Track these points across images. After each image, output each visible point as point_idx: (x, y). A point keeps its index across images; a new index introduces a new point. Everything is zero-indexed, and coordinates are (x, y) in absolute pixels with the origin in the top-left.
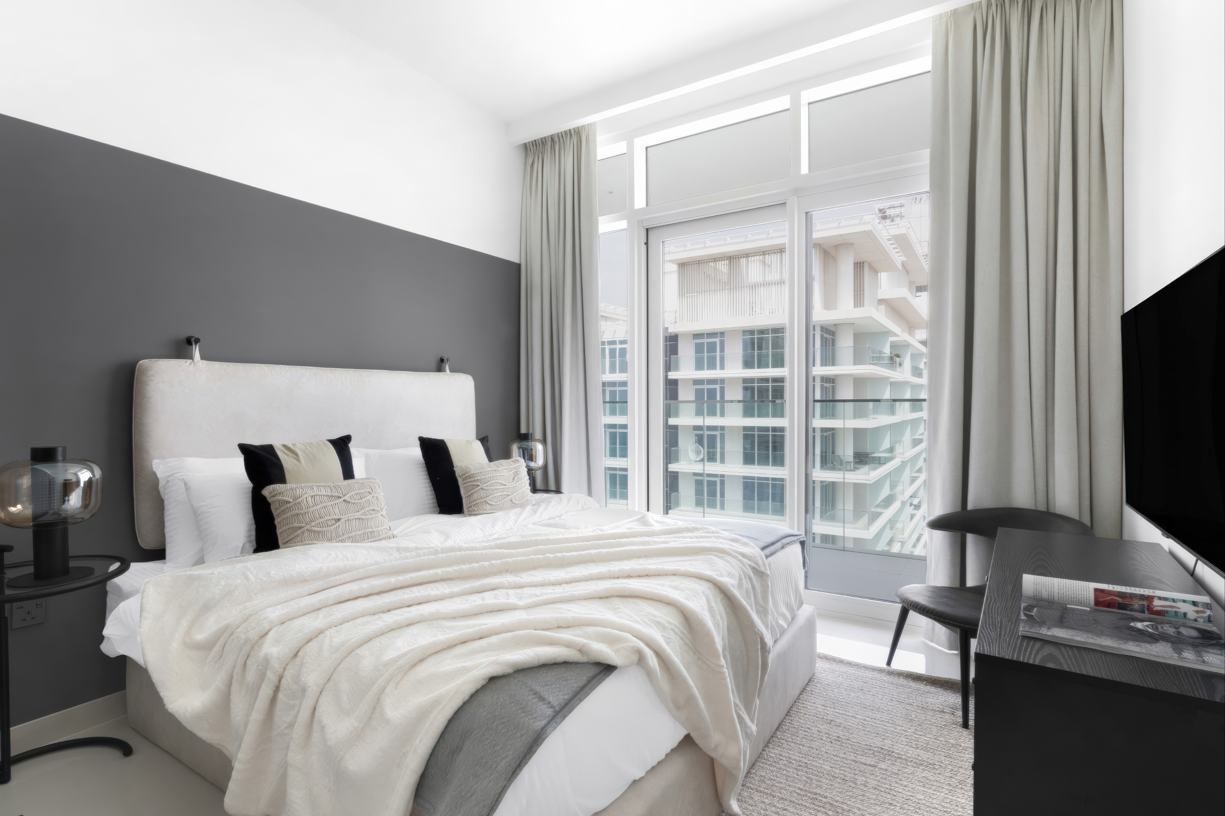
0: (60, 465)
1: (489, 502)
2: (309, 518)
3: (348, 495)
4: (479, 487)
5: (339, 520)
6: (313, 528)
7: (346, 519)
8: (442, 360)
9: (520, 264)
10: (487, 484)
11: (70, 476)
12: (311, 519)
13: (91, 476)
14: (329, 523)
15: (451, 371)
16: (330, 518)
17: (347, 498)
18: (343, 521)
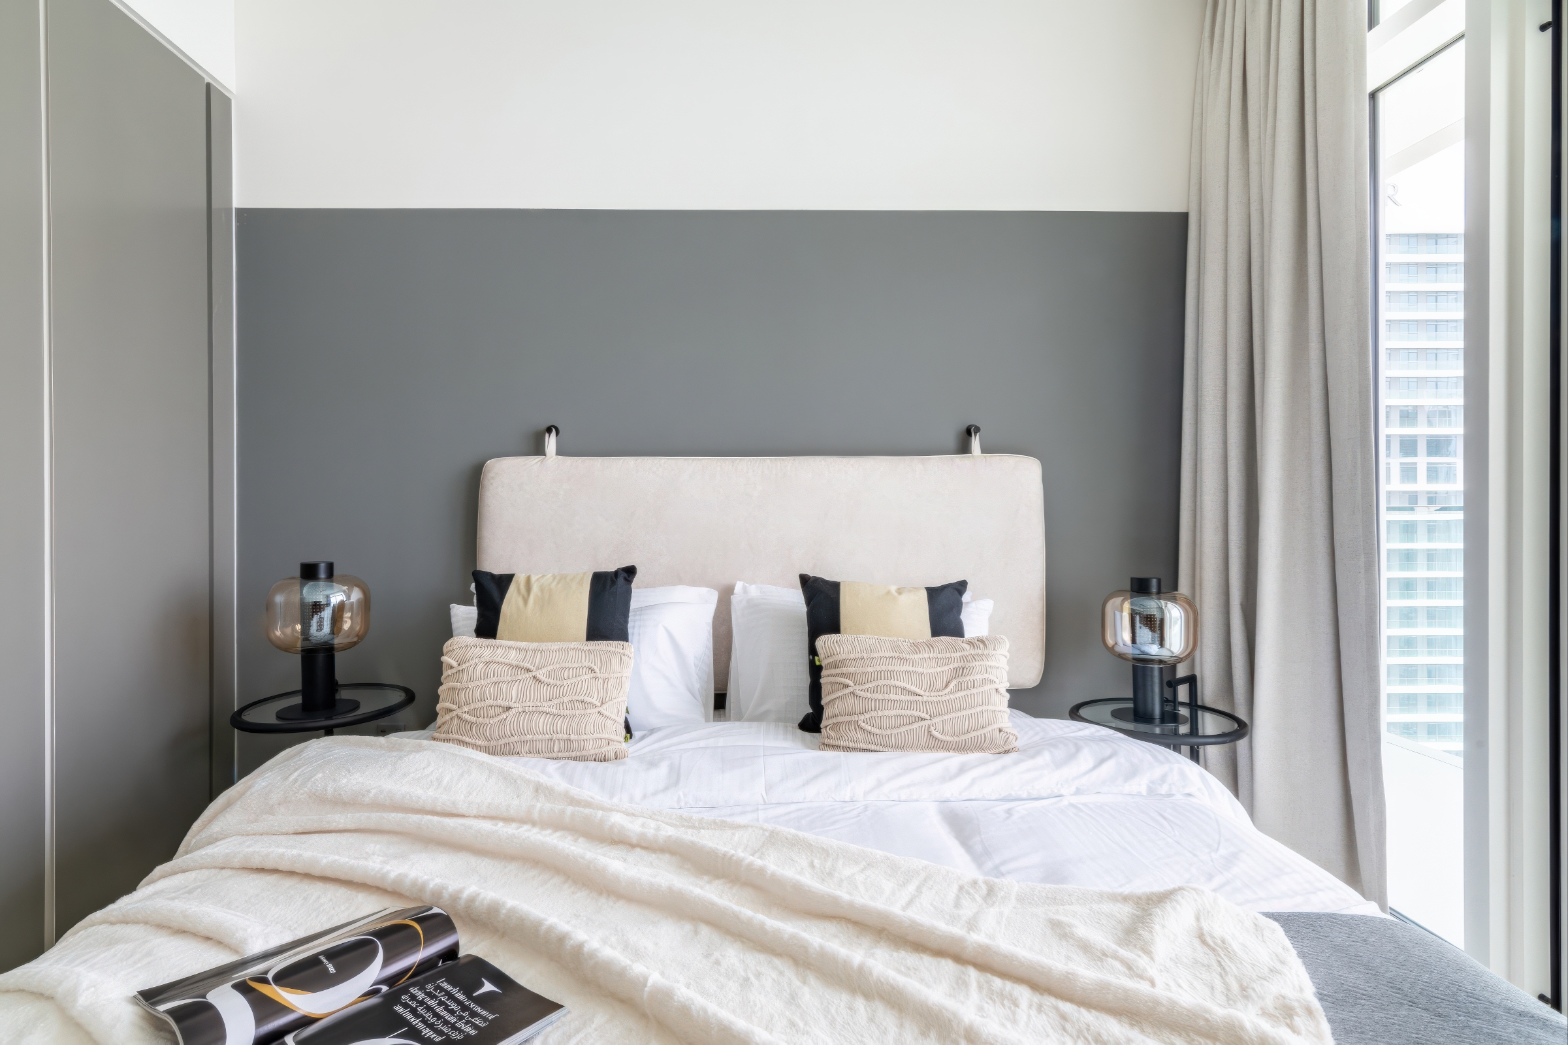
0: (322, 583)
1: (863, 725)
2: (466, 699)
3: (544, 670)
4: (847, 691)
5: (509, 708)
6: (464, 715)
7: (520, 709)
8: (968, 432)
9: (1188, 213)
10: (866, 686)
11: (321, 598)
12: (468, 700)
13: (345, 599)
14: (492, 711)
15: (985, 450)
16: (495, 703)
17: (540, 674)
18: (514, 711)
